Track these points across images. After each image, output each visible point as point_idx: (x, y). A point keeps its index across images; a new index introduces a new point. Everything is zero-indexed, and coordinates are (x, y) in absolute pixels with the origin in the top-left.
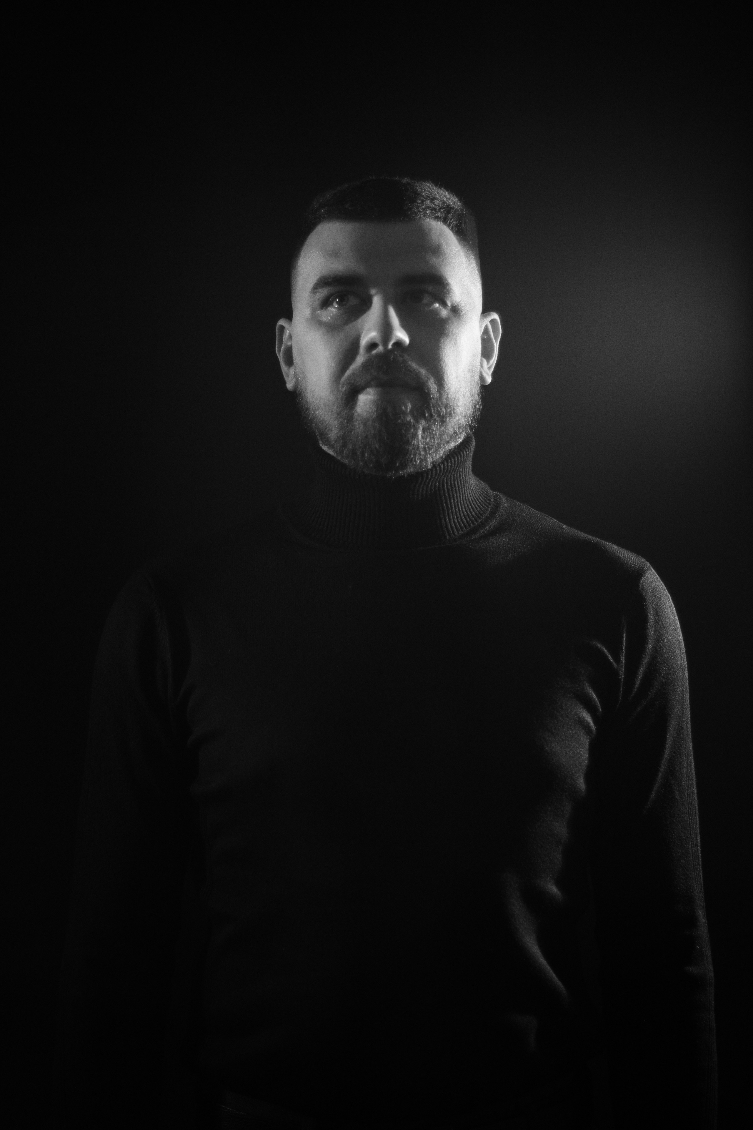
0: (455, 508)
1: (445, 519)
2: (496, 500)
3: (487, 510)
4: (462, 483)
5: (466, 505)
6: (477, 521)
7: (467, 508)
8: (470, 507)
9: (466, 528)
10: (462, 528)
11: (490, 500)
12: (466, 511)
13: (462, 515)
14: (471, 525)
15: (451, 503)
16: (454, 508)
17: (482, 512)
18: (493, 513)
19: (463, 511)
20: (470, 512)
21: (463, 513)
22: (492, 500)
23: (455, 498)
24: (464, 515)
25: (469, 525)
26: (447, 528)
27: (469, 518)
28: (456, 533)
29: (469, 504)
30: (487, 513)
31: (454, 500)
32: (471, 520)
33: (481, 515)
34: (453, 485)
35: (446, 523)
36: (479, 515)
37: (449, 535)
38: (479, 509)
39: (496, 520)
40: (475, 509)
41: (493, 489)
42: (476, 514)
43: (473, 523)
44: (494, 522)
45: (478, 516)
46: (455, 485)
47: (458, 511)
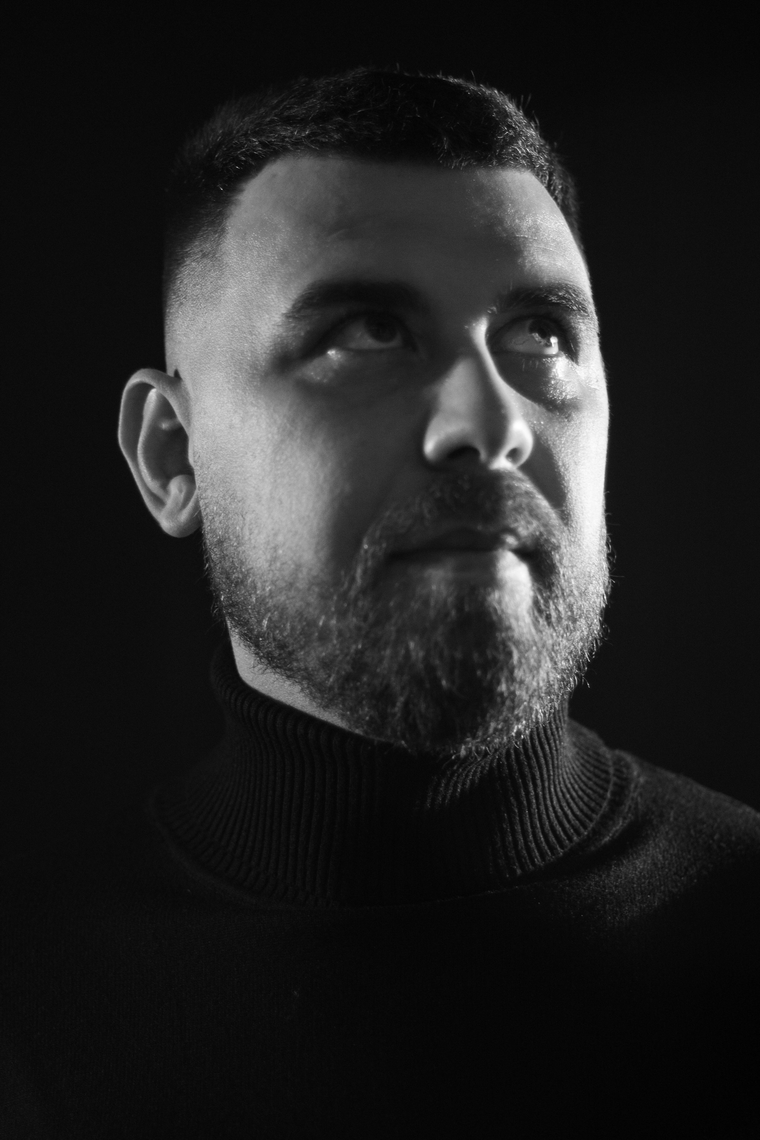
0: (538, 804)
1: (514, 832)
2: (618, 772)
3: (603, 797)
4: (553, 744)
5: (560, 794)
6: (585, 827)
7: (562, 800)
8: (568, 796)
9: (562, 847)
10: (552, 848)
11: (607, 772)
12: (562, 808)
13: (552, 815)
14: (575, 838)
15: (527, 793)
16: (534, 806)
17: (593, 804)
18: (616, 804)
19: (554, 808)
20: (570, 808)
21: (555, 812)
22: (611, 770)
23: (539, 782)
24: (557, 817)
25: (570, 839)
26: (518, 853)
27: (569, 821)
28: (538, 860)
29: (565, 790)
30: (605, 804)
31: (535, 786)
32: (573, 826)
33: (593, 810)
34: (530, 750)
35: (515, 842)
36: (589, 813)
37: (522, 867)
38: (586, 799)
39: (625, 818)
40: (577, 800)
41: (611, 744)
42: (581, 810)
43: (578, 832)
44: (619, 825)
45: (586, 815)
46: (535, 752)
47: (542, 808)
